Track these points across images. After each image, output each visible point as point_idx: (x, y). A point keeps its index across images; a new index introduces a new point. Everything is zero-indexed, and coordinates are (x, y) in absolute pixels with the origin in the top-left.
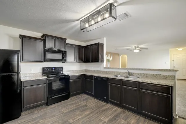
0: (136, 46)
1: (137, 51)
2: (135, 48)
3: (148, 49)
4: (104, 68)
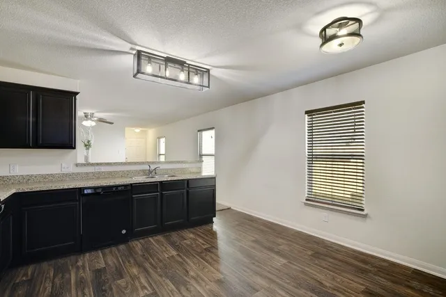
0: (89, 112)
1: (89, 123)
2: (86, 116)
4: (77, 165)
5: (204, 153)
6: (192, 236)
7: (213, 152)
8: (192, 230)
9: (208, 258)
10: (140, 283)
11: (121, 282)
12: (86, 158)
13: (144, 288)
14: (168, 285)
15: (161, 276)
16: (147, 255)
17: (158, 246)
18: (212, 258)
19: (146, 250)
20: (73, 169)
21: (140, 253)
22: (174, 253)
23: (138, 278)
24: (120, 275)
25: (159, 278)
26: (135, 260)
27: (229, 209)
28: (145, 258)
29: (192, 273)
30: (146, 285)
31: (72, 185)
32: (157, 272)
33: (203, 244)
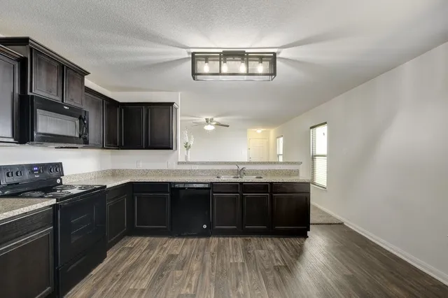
0: (209, 117)
1: (209, 128)
2: (207, 122)
3: (228, 126)
4: (179, 163)
5: (318, 153)
6: (271, 247)
7: (325, 153)
8: (276, 240)
9: (270, 278)
10: (190, 279)
11: (178, 273)
12: (186, 157)
13: (189, 286)
14: (210, 292)
15: (211, 280)
16: (216, 255)
17: (231, 248)
18: (274, 280)
19: (220, 248)
20: (175, 167)
21: (212, 250)
22: (240, 260)
23: (192, 275)
24: (182, 266)
25: (208, 281)
26: (203, 256)
27: (341, 224)
28: (212, 257)
29: (241, 290)
30: (193, 284)
31: (165, 179)
32: (210, 274)
33: (277, 260)
